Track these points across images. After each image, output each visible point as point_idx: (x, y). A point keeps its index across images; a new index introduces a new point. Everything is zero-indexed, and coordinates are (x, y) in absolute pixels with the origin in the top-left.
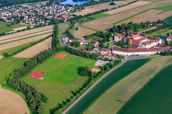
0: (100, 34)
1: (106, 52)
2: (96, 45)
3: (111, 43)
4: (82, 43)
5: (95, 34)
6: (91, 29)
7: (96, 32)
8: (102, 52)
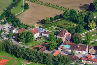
0: (71, 17)
1: (86, 53)
2: (64, 39)
3: (93, 33)
4: (36, 35)
5: (61, 16)
6: (52, 6)
7: (62, 12)
8: (77, 52)
